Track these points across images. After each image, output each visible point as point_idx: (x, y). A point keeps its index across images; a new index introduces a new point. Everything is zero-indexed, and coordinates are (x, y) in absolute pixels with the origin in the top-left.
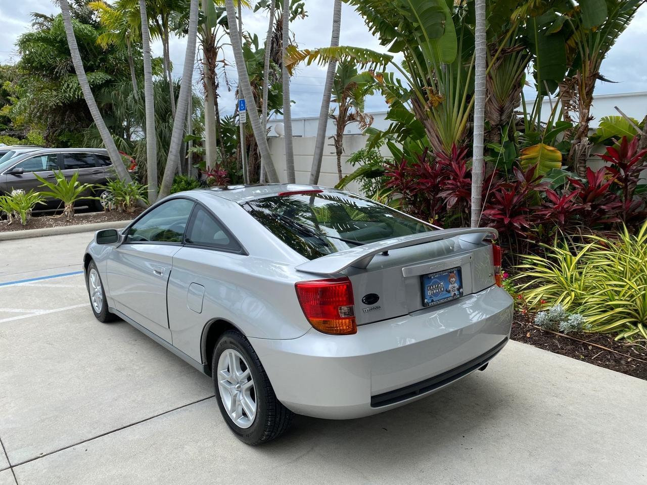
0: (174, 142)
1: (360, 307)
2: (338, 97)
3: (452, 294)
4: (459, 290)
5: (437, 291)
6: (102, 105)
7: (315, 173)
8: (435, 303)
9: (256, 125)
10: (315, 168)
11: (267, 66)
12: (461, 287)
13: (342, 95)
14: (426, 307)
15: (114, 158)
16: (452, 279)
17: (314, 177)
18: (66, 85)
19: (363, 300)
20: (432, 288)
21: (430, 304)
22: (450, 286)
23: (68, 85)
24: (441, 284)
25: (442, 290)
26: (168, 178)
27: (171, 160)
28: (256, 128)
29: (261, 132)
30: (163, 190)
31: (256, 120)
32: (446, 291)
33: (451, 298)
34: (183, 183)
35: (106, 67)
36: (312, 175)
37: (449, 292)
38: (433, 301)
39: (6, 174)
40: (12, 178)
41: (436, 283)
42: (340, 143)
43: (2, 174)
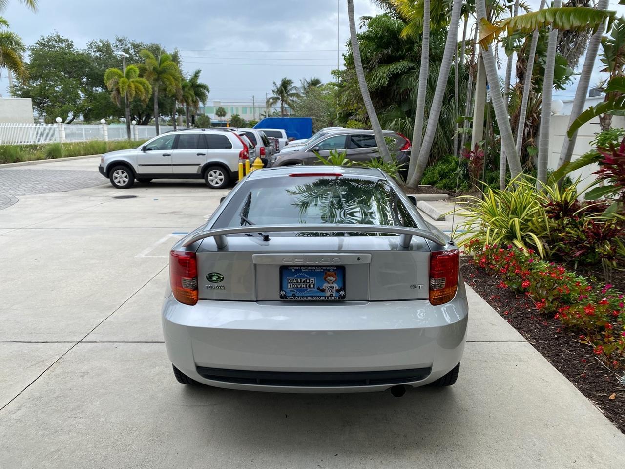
0: (430, 123)
1: (203, 283)
2: (610, 65)
3: (328, 294)
4: (338, 291)
5: (304, 286)
6: (402, 91)
7: (564, 157)
8: (297, 298)
9: (497, 104)
10: (565, 151)
11: (535, 37)
12: (343, 288)
13: (614, 62)
14: (285, 300)
15: (378, 139)
16: (329, 278)
17: (563, 161)
18: (375, 75)
19: (207, 277)
20: (295, 281)
21: (288, 298)
22: (325, 286)
23: (377, 73)
24: (311, 280)
25: (312, 286)
26: (422, 158)
27: (426, 141)
28: (497, 107)
29: (501, 112)
30: (417, 169)
31: (498, 98)
32: (319, 289)
33: (324, 299)
34: (453, 163)
35: (411, 56)
36: (561, 159)
37: (323, 291)
38: (294, 295)
39: (308, 151)
40: (312, 155)
41: (301, 277)
42: (607, 121)
43: (306, 152)
